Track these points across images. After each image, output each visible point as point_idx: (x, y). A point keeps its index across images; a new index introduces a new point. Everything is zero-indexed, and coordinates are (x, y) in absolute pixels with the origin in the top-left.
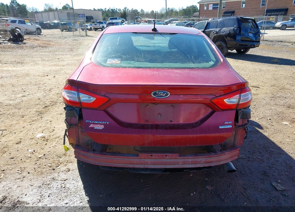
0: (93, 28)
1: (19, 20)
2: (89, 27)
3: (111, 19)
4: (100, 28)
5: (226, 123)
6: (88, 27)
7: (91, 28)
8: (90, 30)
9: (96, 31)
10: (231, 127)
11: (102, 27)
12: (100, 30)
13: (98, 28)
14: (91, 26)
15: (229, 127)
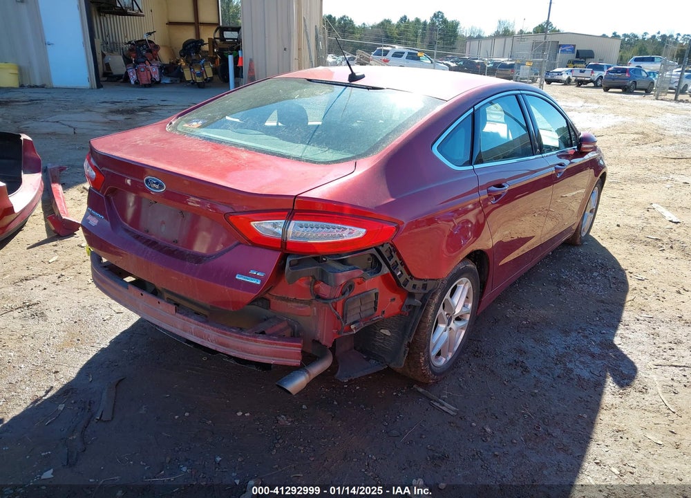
0: (573, 79)
1: (410, 51)
2: (565, 77)
3: (636, 60)
4: (591, 81)
5: (251, 272)
6: (563, 76)
7: (569, 79)
8: (565, 84)
9: (579, 86)
10: (259, 283)
11: (598, 79)
12: (592, 84)
13: (586, 79)
14: (570, 75)
15: (254, 281)
